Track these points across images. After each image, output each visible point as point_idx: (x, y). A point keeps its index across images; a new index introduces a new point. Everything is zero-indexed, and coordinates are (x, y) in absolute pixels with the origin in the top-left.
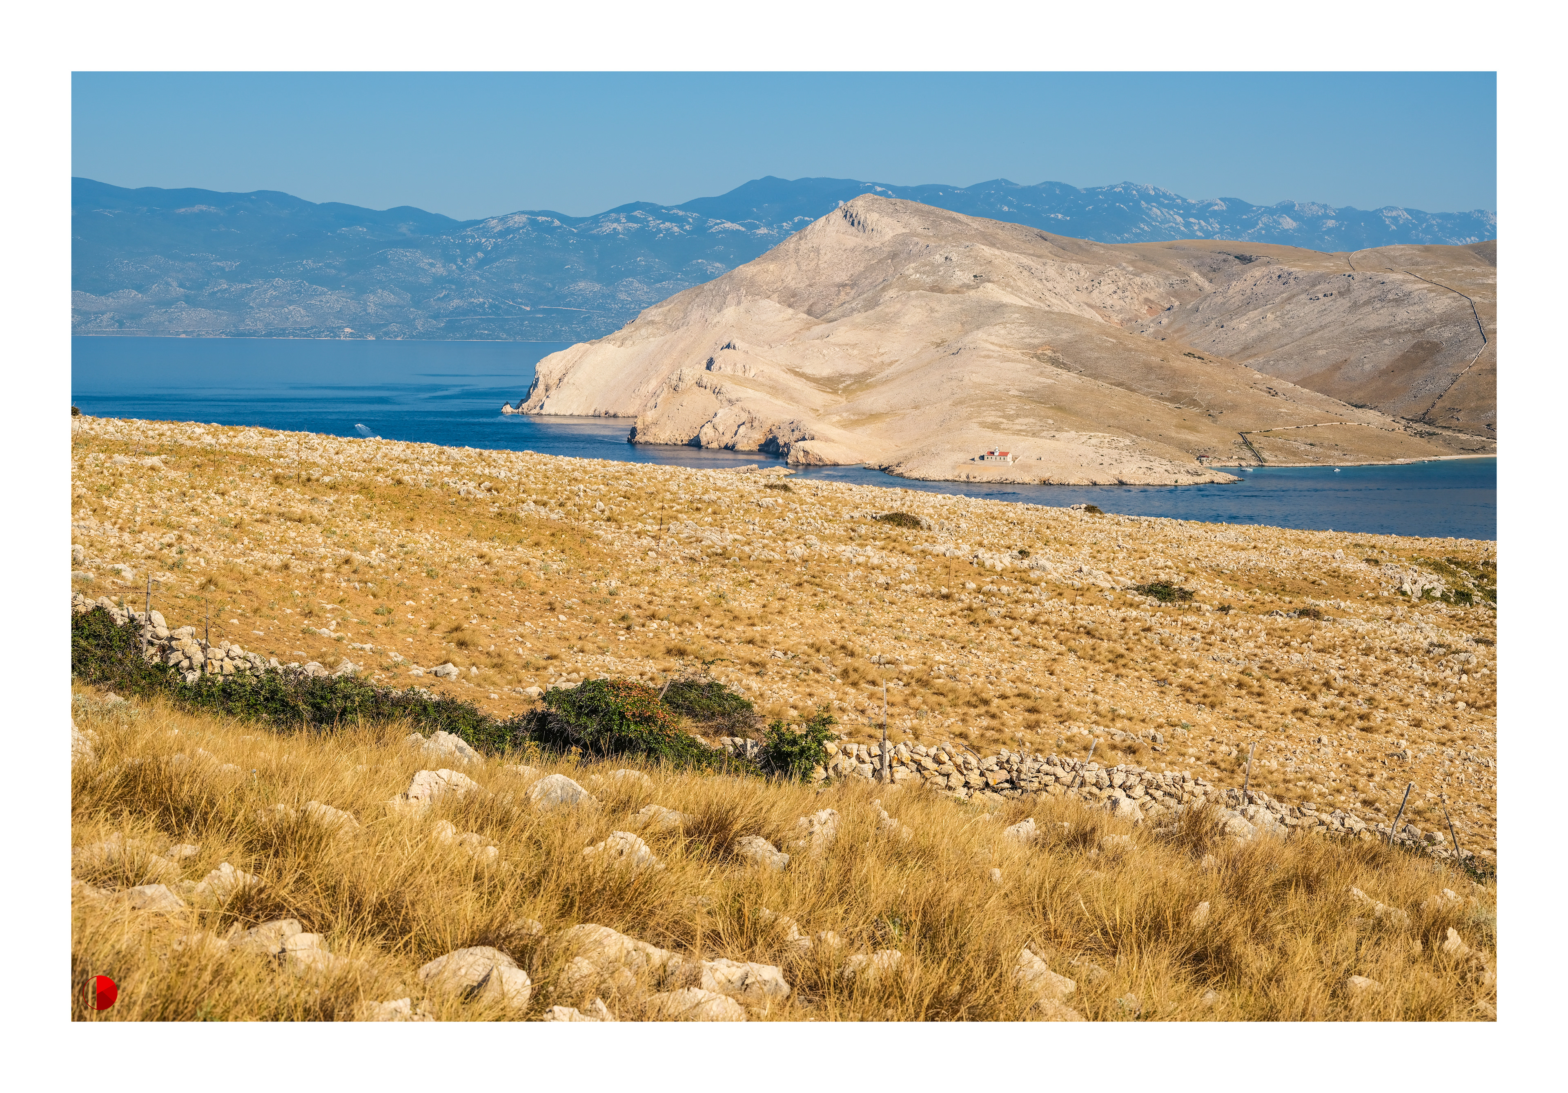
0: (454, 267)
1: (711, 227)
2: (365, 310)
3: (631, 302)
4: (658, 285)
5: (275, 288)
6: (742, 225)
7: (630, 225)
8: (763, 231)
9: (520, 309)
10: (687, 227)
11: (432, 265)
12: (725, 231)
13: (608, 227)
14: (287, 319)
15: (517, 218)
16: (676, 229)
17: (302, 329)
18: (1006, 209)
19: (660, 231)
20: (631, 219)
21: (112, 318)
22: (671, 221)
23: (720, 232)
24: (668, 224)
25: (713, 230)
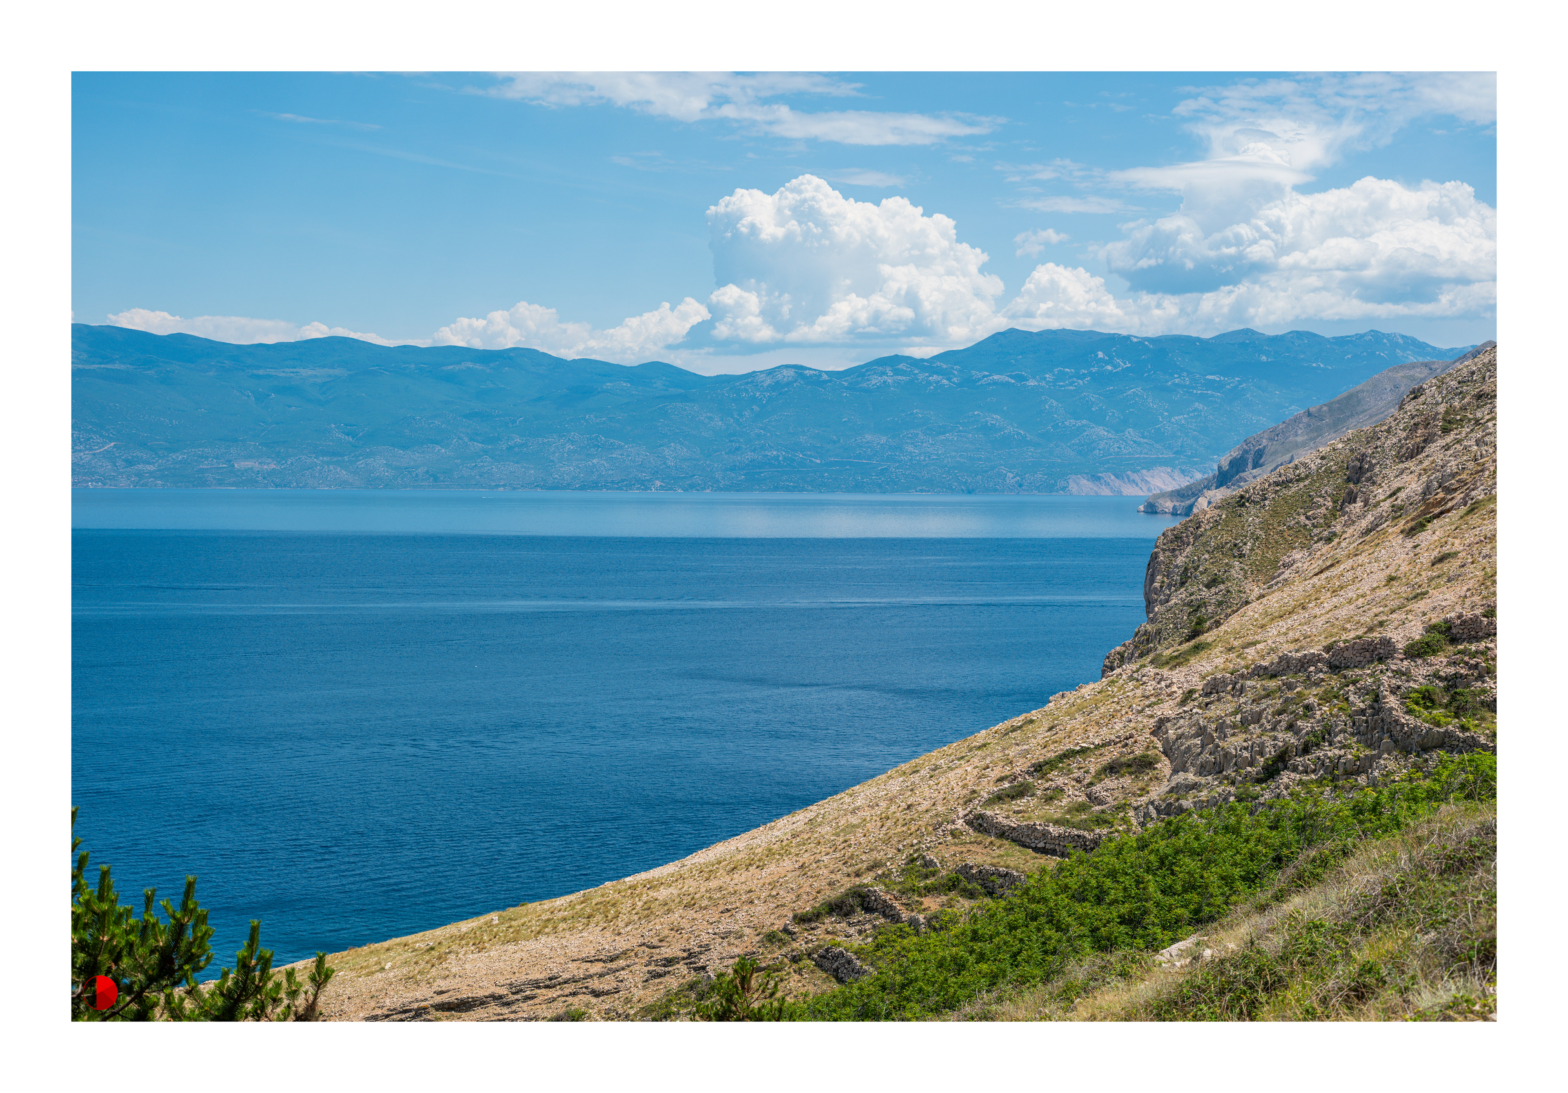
0: (732, 420)
1: (979, 380)
2: (665, 464)
3: (920, 454)
4: (942, 437)
5: (572, 442)
6: (1011, 377)
7: (899, 378)
8: (1032, 383)
9: (811, 461)
10: (955, 380)
11: (711, 419)
12: (995, 383)
13: (875, 380)
14: (592, 472)
15: (785, 372)
16: (945, 382)
17: (612, 482)
18: (1264, 358)
19: (929, 383)
20: (897, 372)
21: (427, 472)
22: (938, 374)
23: (989, 384)
24: (935, 377)
25: (983, 382)
